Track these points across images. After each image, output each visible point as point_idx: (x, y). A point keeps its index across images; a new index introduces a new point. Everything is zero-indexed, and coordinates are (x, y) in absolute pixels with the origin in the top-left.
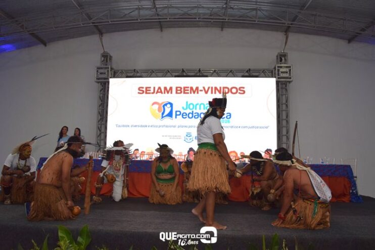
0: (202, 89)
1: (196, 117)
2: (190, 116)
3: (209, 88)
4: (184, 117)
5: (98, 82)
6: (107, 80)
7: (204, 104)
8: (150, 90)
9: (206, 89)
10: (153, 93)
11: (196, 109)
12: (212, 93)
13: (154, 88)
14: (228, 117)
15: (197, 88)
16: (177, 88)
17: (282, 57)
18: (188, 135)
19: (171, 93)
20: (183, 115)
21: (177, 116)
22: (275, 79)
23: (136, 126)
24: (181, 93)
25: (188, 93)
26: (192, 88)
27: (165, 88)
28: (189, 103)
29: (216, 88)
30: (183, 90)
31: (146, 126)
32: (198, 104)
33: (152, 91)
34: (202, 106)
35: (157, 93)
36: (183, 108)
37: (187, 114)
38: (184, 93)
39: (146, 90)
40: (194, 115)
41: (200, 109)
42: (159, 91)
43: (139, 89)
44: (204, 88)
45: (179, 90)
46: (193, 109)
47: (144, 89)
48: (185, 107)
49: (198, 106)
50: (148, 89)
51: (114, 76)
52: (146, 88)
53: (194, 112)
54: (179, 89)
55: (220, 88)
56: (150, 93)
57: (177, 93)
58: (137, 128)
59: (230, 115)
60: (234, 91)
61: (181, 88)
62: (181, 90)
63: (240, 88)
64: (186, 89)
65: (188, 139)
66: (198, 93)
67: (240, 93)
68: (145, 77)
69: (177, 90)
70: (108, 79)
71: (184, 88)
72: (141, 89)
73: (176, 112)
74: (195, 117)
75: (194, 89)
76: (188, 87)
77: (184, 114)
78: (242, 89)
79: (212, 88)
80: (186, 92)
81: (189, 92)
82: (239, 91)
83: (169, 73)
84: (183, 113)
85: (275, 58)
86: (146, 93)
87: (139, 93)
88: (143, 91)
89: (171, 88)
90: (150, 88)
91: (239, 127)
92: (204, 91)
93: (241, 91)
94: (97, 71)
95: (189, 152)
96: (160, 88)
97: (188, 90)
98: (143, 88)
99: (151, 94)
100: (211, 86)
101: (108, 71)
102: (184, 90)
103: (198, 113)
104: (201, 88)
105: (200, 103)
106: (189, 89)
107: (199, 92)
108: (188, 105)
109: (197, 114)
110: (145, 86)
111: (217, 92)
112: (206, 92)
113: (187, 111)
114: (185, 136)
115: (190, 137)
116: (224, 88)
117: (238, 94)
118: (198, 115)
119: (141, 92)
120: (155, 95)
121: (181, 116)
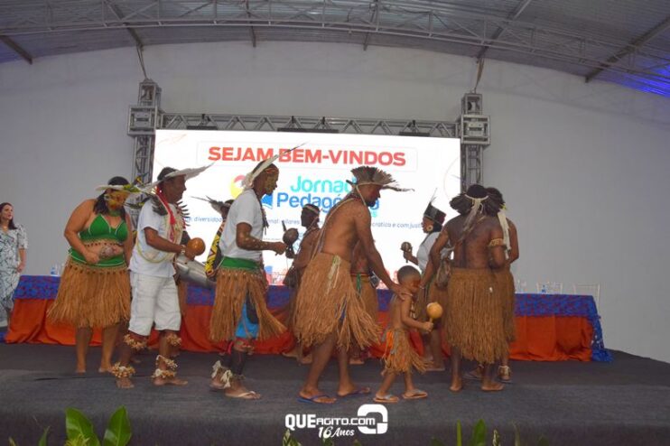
0: (328, 154)
3: (340, 152)
4: (294, 204)
5: (134, 136)
6: (150, 133)
7: (330, 182)
8: (232, 154)
9: (335, 154)
10: (236, 159)
11: (315, 191)
12: (345, 162)
13: (240, 150)
15: (319, 153)
16: (281, 151)
17: (471, 101)
20: (291, 202)
21: (281, 203)
22: (459, 140)
23: (203, 219)
24: (289, 160)
25: (302, 161)
26: (308, 152)
27: (260, 151)
28: (302, 180)
29: (353, 154)
30: (292, 155)
32: (320, 181)
33: (235, 155)
34: (327, 186)
35: (243, 160)
36: (292, 188)
37: (300, 199)
38: (295, 160)
39: (225, 154)
41: (323, 190)
43: (211, 151)
44: (331, 152)
46: (310, 190)
47: (221, 152)
48: (295, 187)
49: (319, 186)
50: (228, 151)
51: (165, 126)
52: (225, 149)
53: (312, 197)
54: (285, 153)
55: (361, 153)
56: (231, 159)
57: (281, 160)
58: (205, 222)
60: (386, 159)
62: (288, 155)
63: (396, 154)
64: (298, 153)
66: (319, 161)
67: (395, 164)
68: (223, 129)
69: (281, 155)
70: (153, 130)
71: (295, 151)
72: (215, 151)
73: (279, 195)
75: (313, 153)
76: (302, 151)
77: (294, 200)
78: (399, 156)
79: (346, 152)
81: (304, 158)
82: (394, 160)
83: (266, 124)
84: (293, 197)
85: (460, 102)
86: (225, 159)
87: (210, 158)
88: (219, 155)
89: (270, 151)
90: (231, 149)
91: (394, 225)
92: (330, 159)
93: (399, 159)
94: (133, 115)
96: (249, 150)
97: (302, 156)
98: (218, 149)
99: (233, 162)
100: (343, 150)
101: (153, 116)
102: (295, 155)
103: (319, 199)
104: (325, 153)
105: (322, 180)
106: (304, 154)
107: (323, 160)
108: (301, 184)
109: (317, 200)
110: (221, 146)
111: (354, 159)
112: (335, 161)
113: (301, 194)
116: (367, 153)
117: (392, 165)
118: (319, 202)
119: (215, 157)
120: (240, 162)
121: (288, 202)
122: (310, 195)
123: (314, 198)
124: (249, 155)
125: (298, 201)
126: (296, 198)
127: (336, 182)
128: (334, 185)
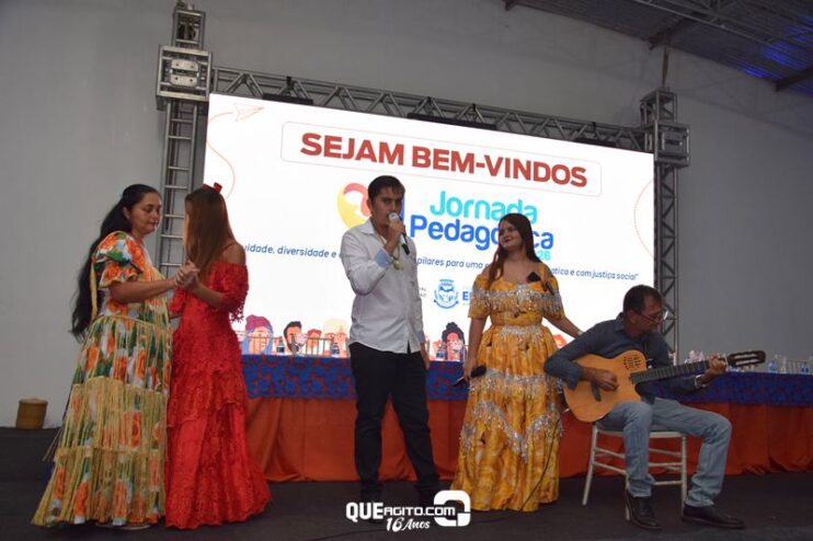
0: (484, 161)
1: (467, 237)
2: (452, 232)
3: (500, 160)
4: (436, 234)
7: (487, 204)
8: (339, 147)
9: (494, 164)
10: (348, 156)
11: (466, 215)
12: (507, 175)
13: (352, 142)
14: (547, 244)
15: (470, 157)
16: (416, 149)
18: (446, 288)
19: (401, 162)
20: (431, 231)
21: (417, 232)
22: (651, 156)
23: (293, 251)
24: (427, 165)
25: (446, 168)
26: (456, 155)
27: (384, 147)
28: (447, 199)
29: (517, 163)
30: (431, 158)
31: (327, 254)
32: (471, 202)
33: (345, 150)
34: (482, 208)
35: (358, 158)
36: (432, 208)
37: (444, 226)
38: (436, 167)
39: (328, 146)
40: (462, 231)
41: (477, 216)
42: (366, 151)
43: (306, 138)
44: (487, 158)
45: (421, 157)
46: (458, 213)
47: (321, 142)
48: (438, 209)
49: (472, 209)
50: (333, 143)
52: (328, 139)
53: (461, 225)
54: (421, 153)
55: (529, 163)
56: (338, 156)
57: (415, 164)
58: (297, 257)
59: (551, 240)
60: (561, 175)
61: (427, 151)
62: (426, 157)
63: (575, 169)
64: (441, 156)
65: (446, 299)
66: (471, 171)
67: (573, 183)
69: (416, 157)
70: (205, 94)
71: (437, 152)
72: (311, 140)
73: (414, 218)
74: (463, 239)
75: (463, 158)
76: (446, 152)
77: (436, 227)
78: (578, 173)
79: (508, 161)
80: (440, 163)
81: (449, 164)
82: (572, 178)
84: (434, 224)
86: (327, 154)
87: (304, 151)
88: (318, 147)
89: (400, 149)
90: (339, 139)
91: (572, 272)
92: (486, 169)
93: (577, 177)
95: (445, 335)
96: (367, 144)
97: (446, 160)
98: (318, 137)
99: (341, 160)
100: (505, 156)
102: (437, 159)
103: (471, 228)
104: (479, 159)
105: (476, 201)
106: (450, 157)
107: (476, 169)
108: (445, 203)
109: (468, 230)
110: (323, 133)
111: (520, 173)
112: (494, 172)
113: (445, 220)
114: (437, 289)
115: (451, 293)
116: (537, 165)
117: (569, 185)
118: (471, 232)
119: (312, 149)
120: (352, 161)
121: (426, 230)
122: (458, 221)
123: (465, 227)
124: (366, 152)
125: (441, 230)
126: (438, 224)
127: (494, 205)
128: (492, 209)
